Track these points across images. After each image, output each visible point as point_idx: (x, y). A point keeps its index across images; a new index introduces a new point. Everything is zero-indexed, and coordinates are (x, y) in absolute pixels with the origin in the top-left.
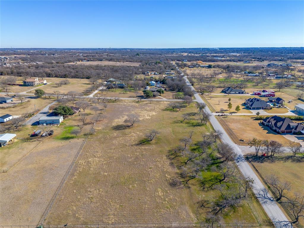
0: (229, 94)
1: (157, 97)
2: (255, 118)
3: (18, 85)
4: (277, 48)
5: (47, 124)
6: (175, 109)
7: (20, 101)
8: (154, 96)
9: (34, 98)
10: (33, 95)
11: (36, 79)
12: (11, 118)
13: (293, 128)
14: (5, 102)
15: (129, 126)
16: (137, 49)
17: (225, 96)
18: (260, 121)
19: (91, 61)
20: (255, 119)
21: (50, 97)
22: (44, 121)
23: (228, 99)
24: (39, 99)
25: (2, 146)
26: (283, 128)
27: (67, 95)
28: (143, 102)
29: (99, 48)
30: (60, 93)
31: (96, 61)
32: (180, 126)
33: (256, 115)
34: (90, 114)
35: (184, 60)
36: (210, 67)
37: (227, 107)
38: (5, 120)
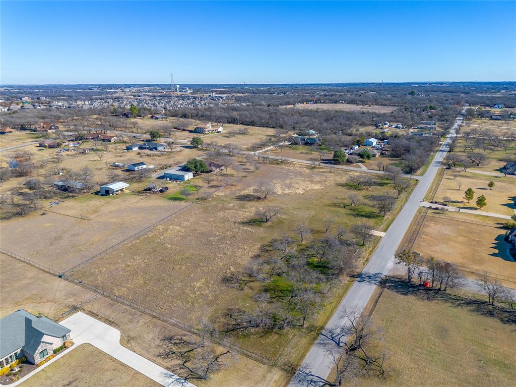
0: (507, 175)
1: (354, 164)
2: (502, 224)
3: (188, 130)
5: (171, 179)
6: (359, 186)
7: (170, 150)
8: (349, 162)
9: (190, 148)
10: (189, 144)
11: (208, 125)
12: (144, 167)
14: (156, 149)
15: (259, 198)
16: (432, 83)
17: (497, 177)
18: (506, 231)
19: (321, 103)
20: (502, 226)
21: (206, 148)
22: (169, 175)
24: (194, 150)
25: (111, 195)
27: (224, 147)
28: (322, 168)
29: (364, 83)
30: (218, 145)
31: (328, 103)
32: (333, 212)
33: (511, 219)
34: (232, 175)
35: (495, 105)
38: (136, 168)
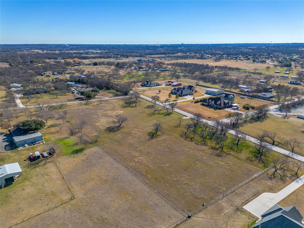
1: (96, 97)
4: (121, 45)
5: (29, 145)
13: (227, 104)
15: (119, 127)
18: (200, 103)
20: (194, 102)
23: (158, 91)
26: (222, 105)
35: (57, 58)
36: (95, 64)
37: (168, 97)
